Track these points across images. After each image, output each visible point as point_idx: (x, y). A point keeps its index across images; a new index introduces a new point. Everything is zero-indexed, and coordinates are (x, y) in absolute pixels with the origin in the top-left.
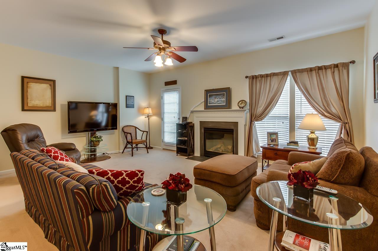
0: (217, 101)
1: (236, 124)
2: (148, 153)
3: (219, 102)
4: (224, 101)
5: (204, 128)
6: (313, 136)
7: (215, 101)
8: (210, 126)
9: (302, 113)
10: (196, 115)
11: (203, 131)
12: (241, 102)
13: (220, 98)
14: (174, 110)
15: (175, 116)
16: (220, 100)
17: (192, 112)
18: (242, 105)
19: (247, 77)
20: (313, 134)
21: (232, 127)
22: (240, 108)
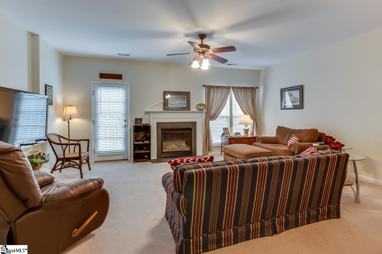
0: (178, 103)
1: (194, 123)
2: (90, 169)
3: (180, 104)
4: (185, 103)
5: (162, 129)
6: (247, 128)
7: (176, 103)
8: (169, 127)
9: (236, 114)
10: (152, 116)
11: (160, 132)
12: (199, 105)
13: (181, 101)
14: (119, 110)
15: (121, 117)
16: (181, 102)
17: (147, 113)
18: (201, 108)
19: (204, 86)
20: (246, 127)
21: (191, 126)
22: (199, 110)
